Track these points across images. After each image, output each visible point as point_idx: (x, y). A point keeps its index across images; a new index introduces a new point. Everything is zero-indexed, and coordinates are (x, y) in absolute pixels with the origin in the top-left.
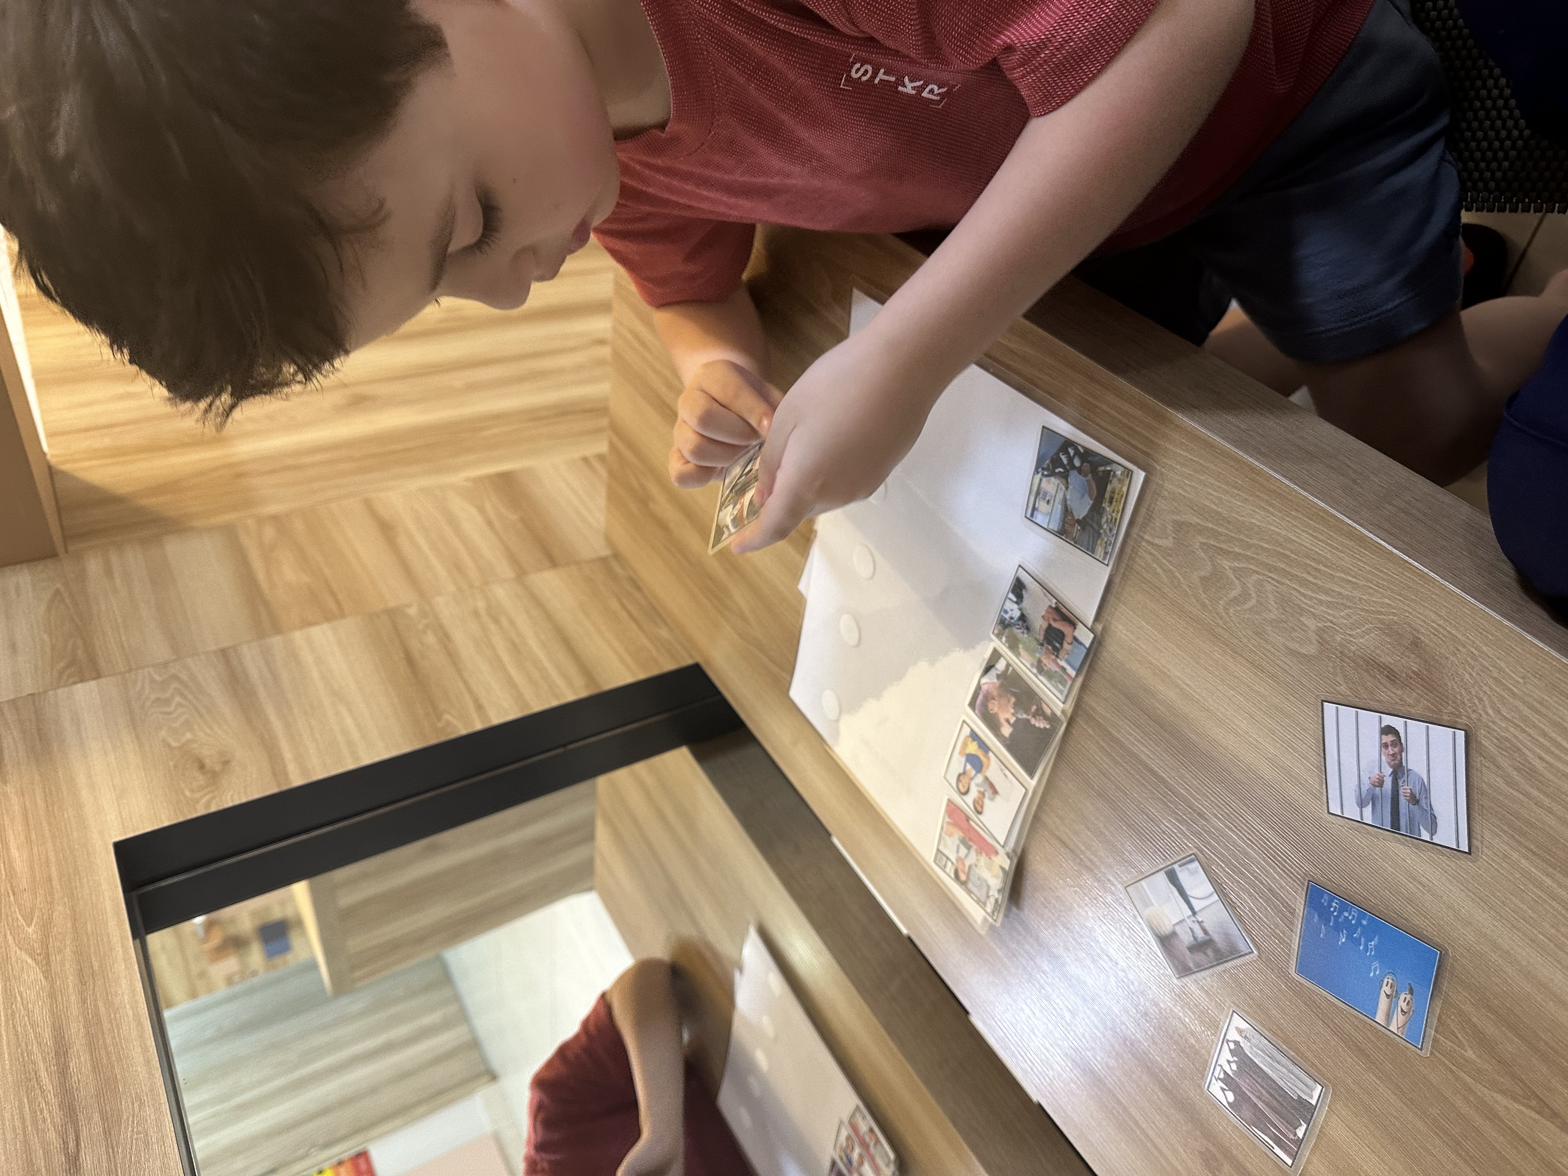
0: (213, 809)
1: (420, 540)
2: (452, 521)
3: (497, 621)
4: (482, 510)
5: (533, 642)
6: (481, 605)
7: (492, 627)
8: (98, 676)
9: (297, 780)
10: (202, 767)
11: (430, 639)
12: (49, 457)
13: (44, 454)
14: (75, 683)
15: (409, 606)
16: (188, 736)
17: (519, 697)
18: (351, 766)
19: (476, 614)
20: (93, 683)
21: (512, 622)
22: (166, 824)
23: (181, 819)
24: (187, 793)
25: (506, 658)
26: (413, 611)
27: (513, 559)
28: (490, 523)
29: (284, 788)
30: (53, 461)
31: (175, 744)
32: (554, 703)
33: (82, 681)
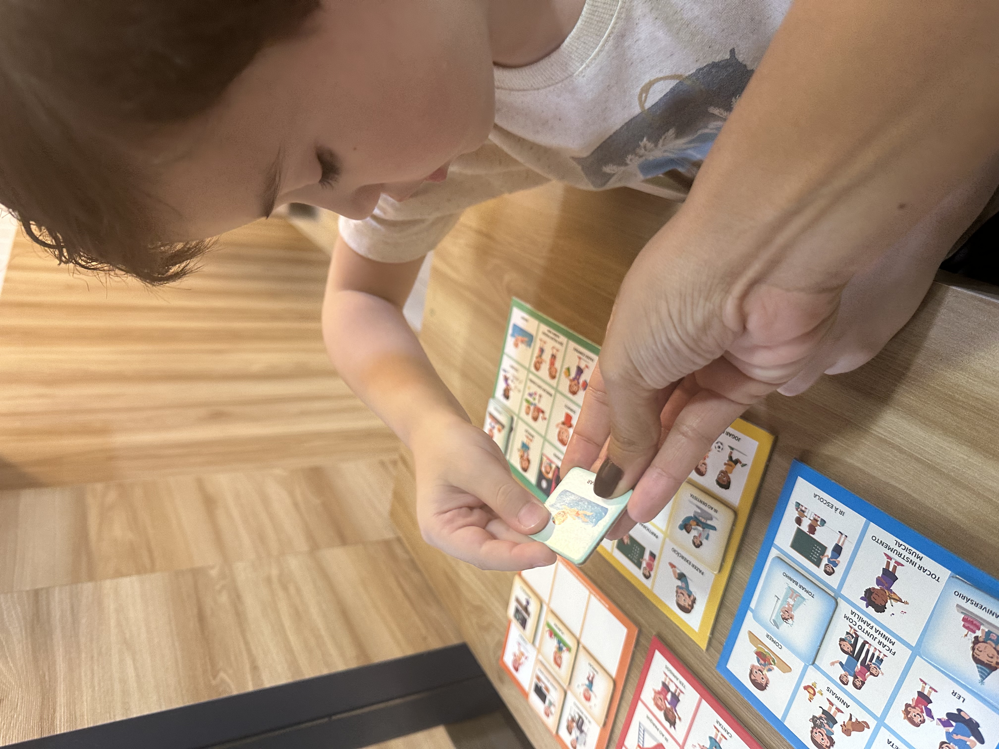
1: (235, 513)
2: (265, 500)
3: (285, 588)
4: (292, 494)
5: (314, 611)
6: (275, 572)
7: (281, 594)
11: (224, 598)
15: (212, 567)
17: (293, 663)
19: (268, 580)
21: (298, 591)
25: (287, 623)
26: (214, 573)
27: (310, 537)
28: (296, 505)
32: (325, 671)
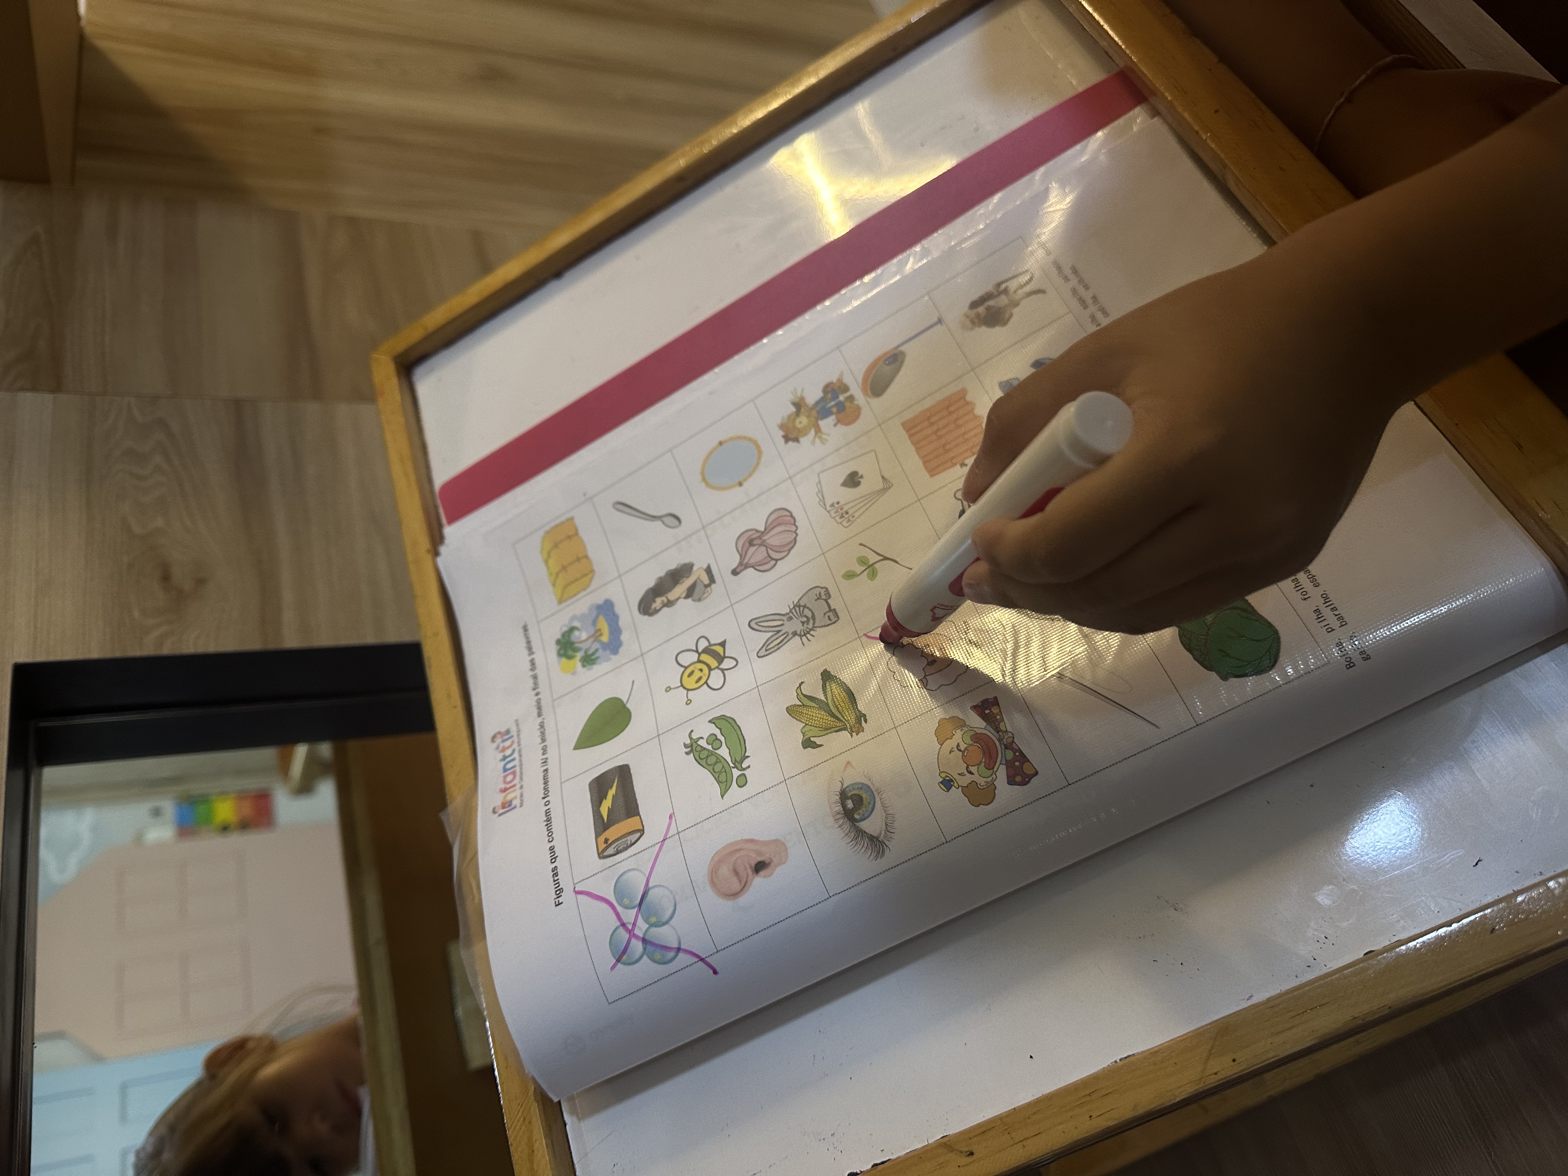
0: (167, 650)
8: (57, 387)
9: (291, 640)
10: (166, 578)
12: (83, 23)
13: (78, 18)
14: (22, 389)
16: (159, 522)
18: (369, 638)
20: (48, 397)
22: (95, 654)
23: (118, 654)
24: (136, 614)
29: (271, 646)
30: (88, 30)
31: (137, 530)
33: (34, 389)
